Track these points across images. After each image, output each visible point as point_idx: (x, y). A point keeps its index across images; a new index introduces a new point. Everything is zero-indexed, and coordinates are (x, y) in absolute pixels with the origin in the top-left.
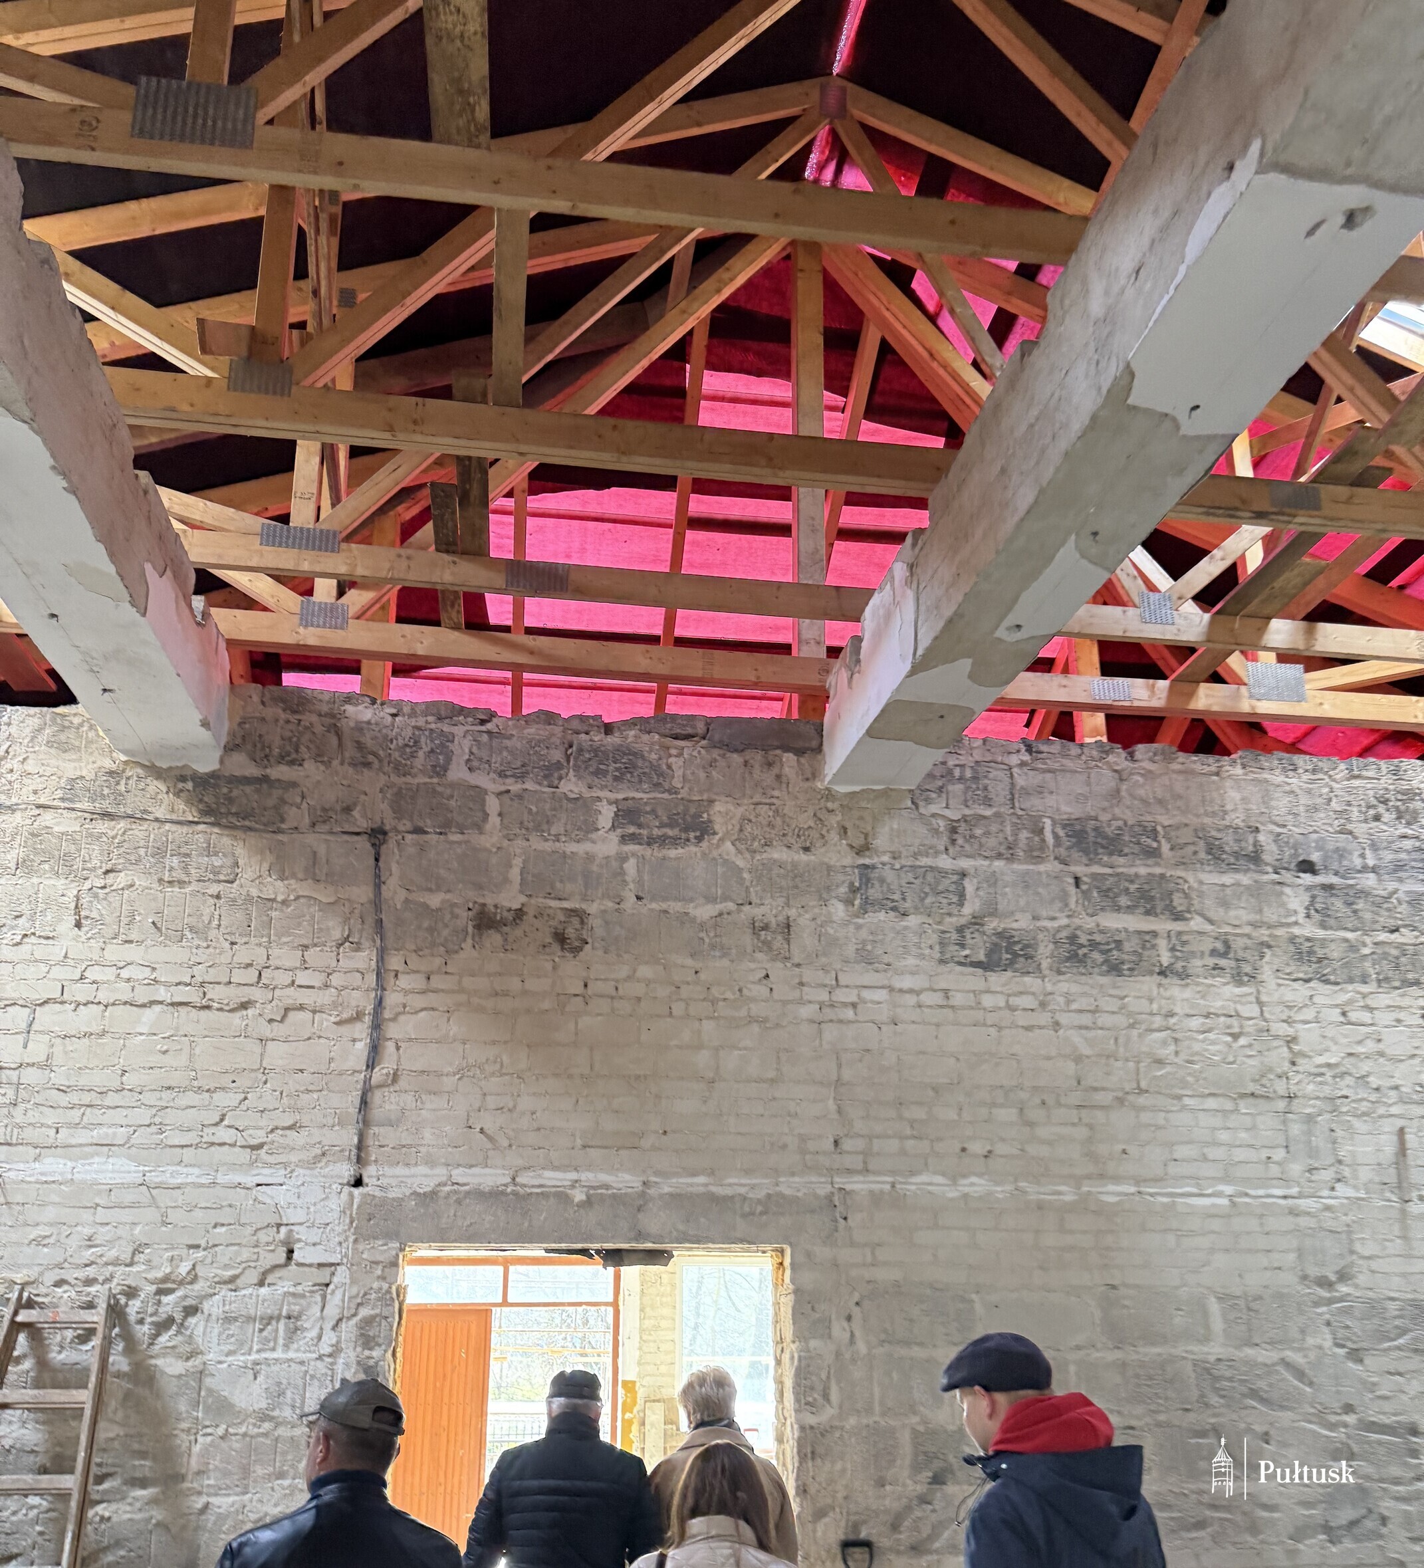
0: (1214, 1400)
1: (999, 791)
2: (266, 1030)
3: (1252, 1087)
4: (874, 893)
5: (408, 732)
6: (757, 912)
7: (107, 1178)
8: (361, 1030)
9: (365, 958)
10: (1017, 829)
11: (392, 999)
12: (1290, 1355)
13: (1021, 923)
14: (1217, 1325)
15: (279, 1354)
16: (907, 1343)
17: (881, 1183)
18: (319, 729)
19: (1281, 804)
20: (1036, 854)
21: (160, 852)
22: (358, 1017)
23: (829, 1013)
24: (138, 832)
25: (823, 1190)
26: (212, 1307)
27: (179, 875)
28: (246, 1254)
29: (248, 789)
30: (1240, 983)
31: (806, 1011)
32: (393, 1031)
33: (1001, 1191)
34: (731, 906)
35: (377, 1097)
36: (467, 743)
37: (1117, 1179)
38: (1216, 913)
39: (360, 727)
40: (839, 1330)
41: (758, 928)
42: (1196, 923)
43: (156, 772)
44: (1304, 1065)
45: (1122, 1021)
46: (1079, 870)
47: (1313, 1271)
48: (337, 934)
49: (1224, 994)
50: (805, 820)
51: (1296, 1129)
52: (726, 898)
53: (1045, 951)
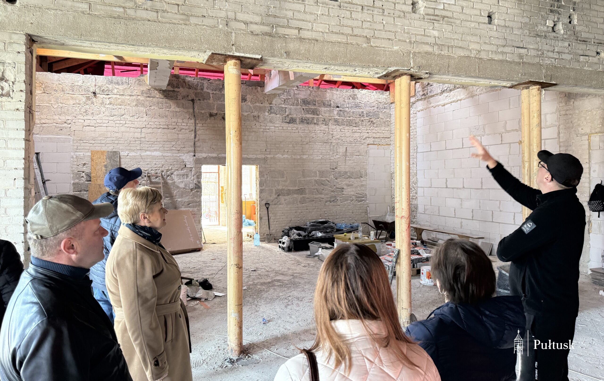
0: (316, 185)
1: (292, 94)
2: (178, 132)
3: (326, 141)
4: (272, 111)
5: (196, 83)
6: (254, 114)
7: (157, 155)
8: (193, 133)
9: (193, 121)
10: (295, 100)
11: (197, 128)
12: (327, 179)
13: (294, 116)
14: (318, 175)
15: (185, 180)
16: (275, 178)
17: (272, 156)
18: (182, 82)
19: (335, 97)
20: (297, 105)
21: (158, 103)
22: (192, 130)
23: (265, 130)
24: (154, 100)
25: (264, 157)
26: (175, 173)
27: (161, 107)
28: (179, 166)
29: (171, 92)
30: (326, 125)
31: (261, 130)
32: (198, 133)
33: (289, 157)
34: (250, 113)
35: (196, 143)
36: (206, 84)
37: (306, 155)
38: (323, 114)
39: (188, 82)
40: (266, 176)
41: (254, 117)
42: (320, 116)
43: (156, 90)
44: (334, 138)
45: (308, 131)
46: (304, 107)
47: (332, 168)
48: (188, 117)
49: (324, 127)
50: (262, 99)
51: (332, 147)
52: (249, 112)
53: (298, 120)
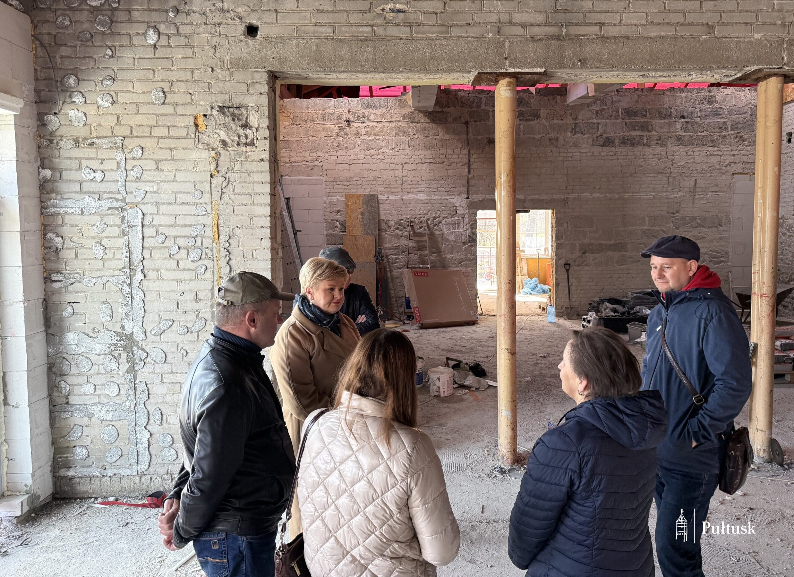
0: (645, 237)
1: (609, 102)
2: (448, 168)
3: (662, 171)
4: (577, 129)
5: (472, 98)
6: (550, 136)
7: (421, 198)
8: (466, 167)
9: (466, 151)
10: (613, 111)
11: (472, 160)
12: (662, 228)
13: (612, 135)
14: (647, 222)
15: (456, 230)
16: (580, 227)
17: (575, 196)
18: (453, 99)
19: (678, 101)
20: (616, 118)
21: (423, 130)
22: (465, 164)
23: (566, 159)
24: (419, 125)
25: (563, 197)
26: (444, 222)
27: (427, 135)
28: (448, 212)
29: (440, 114)
30: (662, 147)
31: (560, 159)
32: (472, 167)
33: (602, 196)
34: (544, 135)
35: (470, 181)
36: (485, 100)
37: (628, 193)
38: (658, 130)
39: (462, 97)
40: (565, 225)
41: (550, 140)
42: (654, 133)
43: (421, 112)
44: (675, 165)
45: (633, 157)
46: (627, 121)
47: (671, 211)
48: (460, 146)
49: (659, 149)
50: (562, 113)
51: (671, 180)
52: (543, 133)
53: (617, 141)
